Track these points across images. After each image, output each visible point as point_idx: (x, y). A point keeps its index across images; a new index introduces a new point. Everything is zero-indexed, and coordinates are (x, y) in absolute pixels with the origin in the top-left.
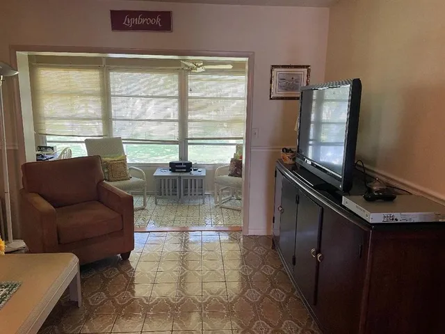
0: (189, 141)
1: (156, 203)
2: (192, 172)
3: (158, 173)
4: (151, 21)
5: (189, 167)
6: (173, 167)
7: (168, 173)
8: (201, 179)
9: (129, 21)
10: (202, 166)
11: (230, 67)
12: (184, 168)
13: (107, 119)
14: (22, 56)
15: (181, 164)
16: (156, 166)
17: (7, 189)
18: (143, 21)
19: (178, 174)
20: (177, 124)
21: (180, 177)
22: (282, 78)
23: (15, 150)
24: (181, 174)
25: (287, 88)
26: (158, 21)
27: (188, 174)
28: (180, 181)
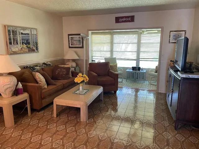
0: (140, 59)
1: (126, 81)
2: (141, 71)
3: (128, 70)
4: (128, 19)
5: (139, 69)
6: (134, 68)
7: (132, 71)
8: (143, 73)
9: (121, 20)
10: (145, 69)
11: (156, 31)
12: (137, 69)
13: (112, 51)
14: (90, 32)
15: (136, 68)
16: (127, 68)
17: (84, 71)
18: (125, 19)
19: (135, 71)
20: (136, 53)
21: (135, 72)
22: (174, 35)
23: (87, 60)
24: (136, 71)
25: (175, 39)
26: (130, 19)
27: (139, 71)
28: (135, 73)
